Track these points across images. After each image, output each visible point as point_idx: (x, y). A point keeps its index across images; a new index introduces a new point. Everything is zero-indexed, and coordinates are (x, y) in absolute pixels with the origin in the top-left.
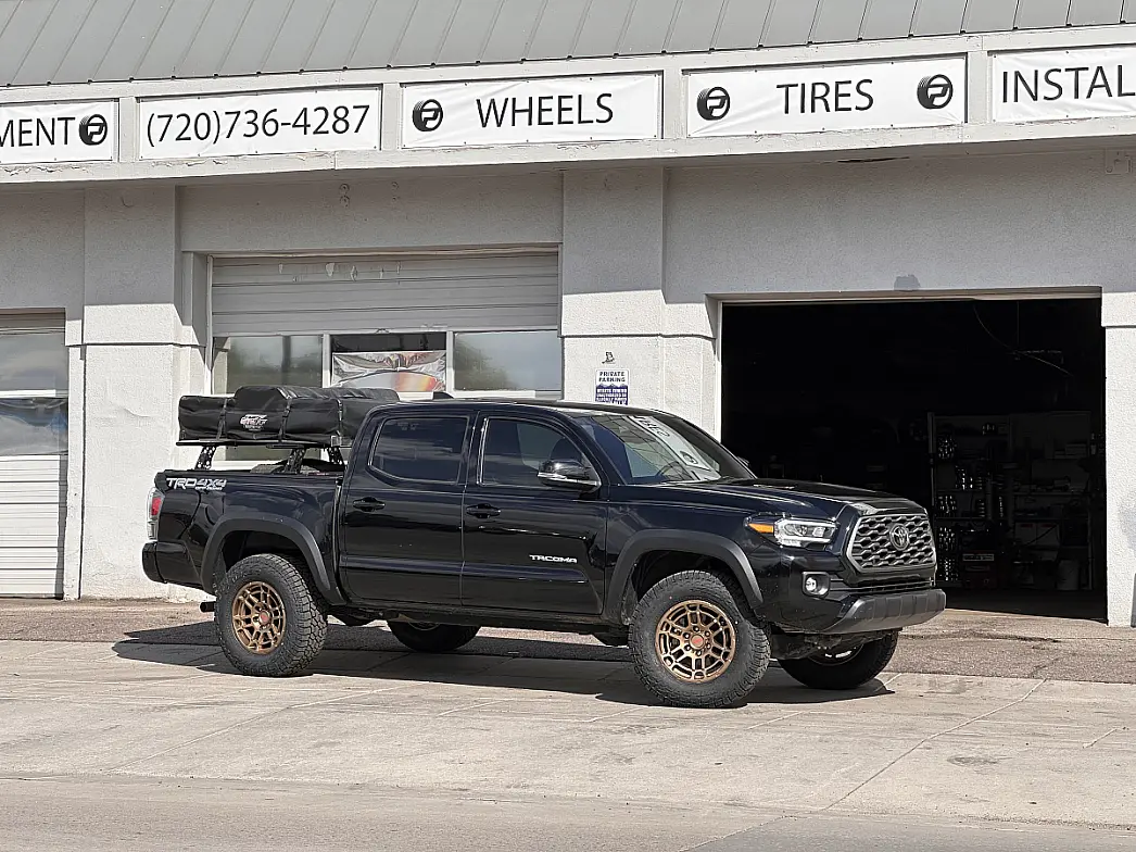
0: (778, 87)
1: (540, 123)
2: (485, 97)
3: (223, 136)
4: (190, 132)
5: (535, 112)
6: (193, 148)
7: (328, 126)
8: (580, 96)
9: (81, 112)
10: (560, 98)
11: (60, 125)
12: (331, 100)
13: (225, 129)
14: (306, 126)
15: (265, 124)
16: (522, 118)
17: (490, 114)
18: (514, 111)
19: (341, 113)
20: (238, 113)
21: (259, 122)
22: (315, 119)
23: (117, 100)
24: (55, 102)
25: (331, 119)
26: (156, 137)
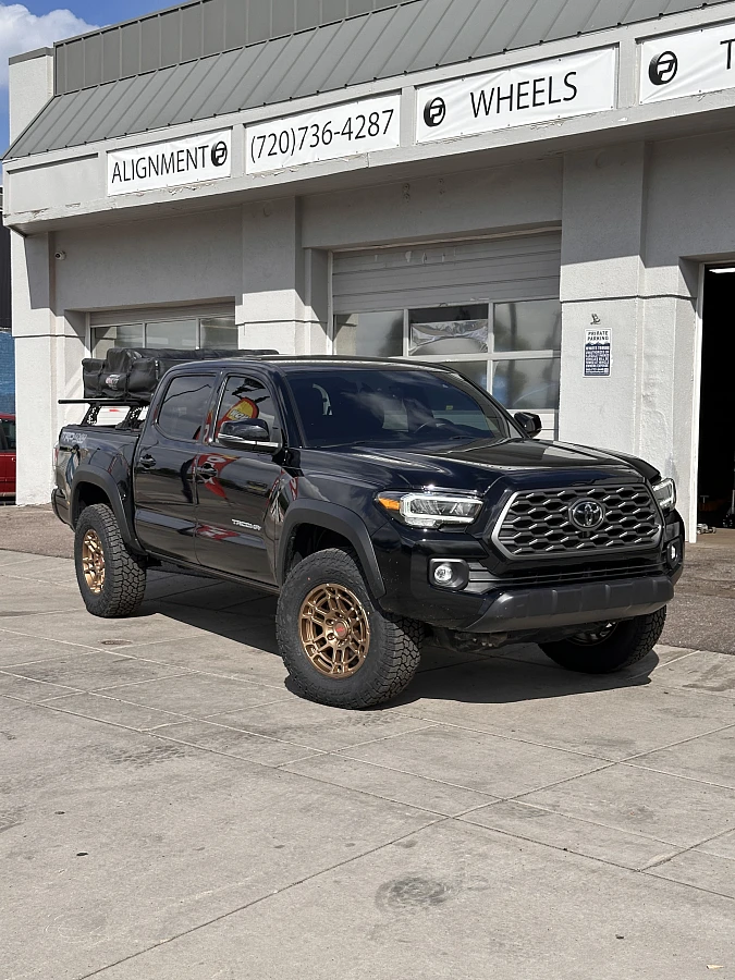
0: (722, 43)
1: (519, 108)
2: (475, 90)
3: (297, 148)
4: (276, 149)
5: (514, 97)
6: (279, 161)
7: (365, 132)
8: (551, 78)
9: (211, 140)
10: (535, 81)
11: (200, 152)
12: (366, 107)
13: (298, 142)
14: (350, 133)
15: (324, 135)
16: (505, 104)
17: (481, 105)
18: (499, 99)
19: (374, 118)
20: (307, 128)
21: (320, 134)
22: (356, 126)
23: (231, 128)
24: (197, 134)
25: (368, 124)
26: (256, 154)
